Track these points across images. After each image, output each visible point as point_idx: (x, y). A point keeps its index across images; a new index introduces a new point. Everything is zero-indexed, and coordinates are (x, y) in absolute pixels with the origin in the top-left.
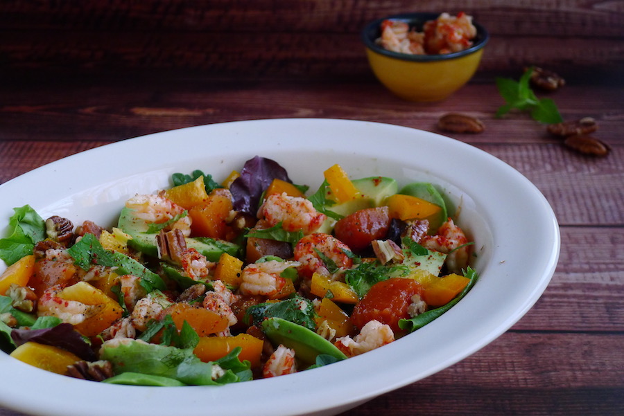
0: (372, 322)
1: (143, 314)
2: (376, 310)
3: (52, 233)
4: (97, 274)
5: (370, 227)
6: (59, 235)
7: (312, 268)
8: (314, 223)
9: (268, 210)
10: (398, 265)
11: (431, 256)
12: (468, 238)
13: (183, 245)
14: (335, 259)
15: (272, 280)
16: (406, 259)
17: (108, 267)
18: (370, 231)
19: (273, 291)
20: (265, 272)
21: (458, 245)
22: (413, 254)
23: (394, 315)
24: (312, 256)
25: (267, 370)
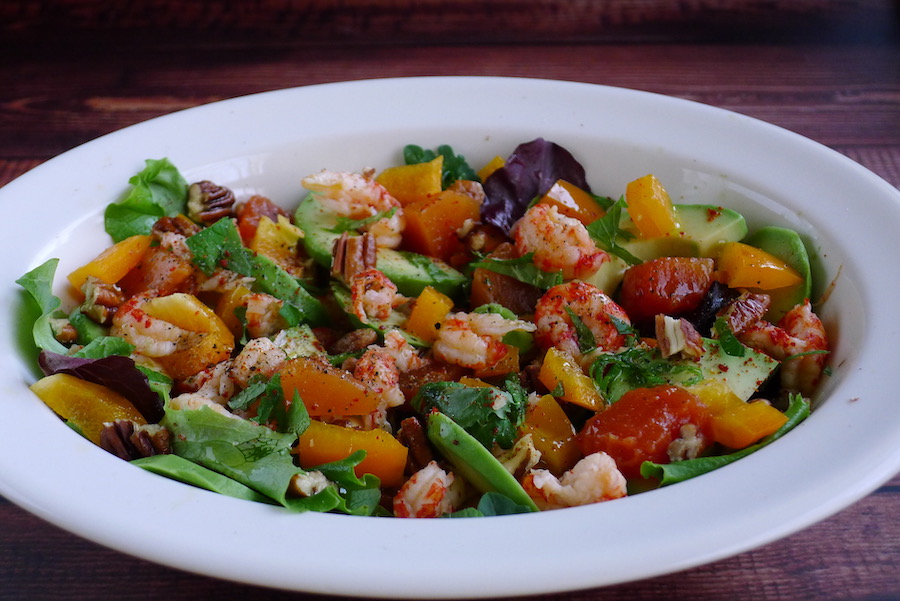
0: (597, 455)
1: (251, 362)
2: (612, 437)
3: (195, 206)
4: (222, 283)
5: (672, 287)
6: (205, 210)
7: (555, 337)
8: (584, 265)
9: (521, 229)
10: (691, 364)
11: (750, 360)
12: (829, 343)
13: (369, 260)
14: (596, 330)
15: (480, 345)
16: (707, 355)
17: (241, 276)
18: (670, 296)
19: (479, 364)
20: (474, 331)
21: (806, 349)
22: (722, 350)
23: (639, 451)
24: (561, 319)
25: (400, 497)
